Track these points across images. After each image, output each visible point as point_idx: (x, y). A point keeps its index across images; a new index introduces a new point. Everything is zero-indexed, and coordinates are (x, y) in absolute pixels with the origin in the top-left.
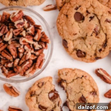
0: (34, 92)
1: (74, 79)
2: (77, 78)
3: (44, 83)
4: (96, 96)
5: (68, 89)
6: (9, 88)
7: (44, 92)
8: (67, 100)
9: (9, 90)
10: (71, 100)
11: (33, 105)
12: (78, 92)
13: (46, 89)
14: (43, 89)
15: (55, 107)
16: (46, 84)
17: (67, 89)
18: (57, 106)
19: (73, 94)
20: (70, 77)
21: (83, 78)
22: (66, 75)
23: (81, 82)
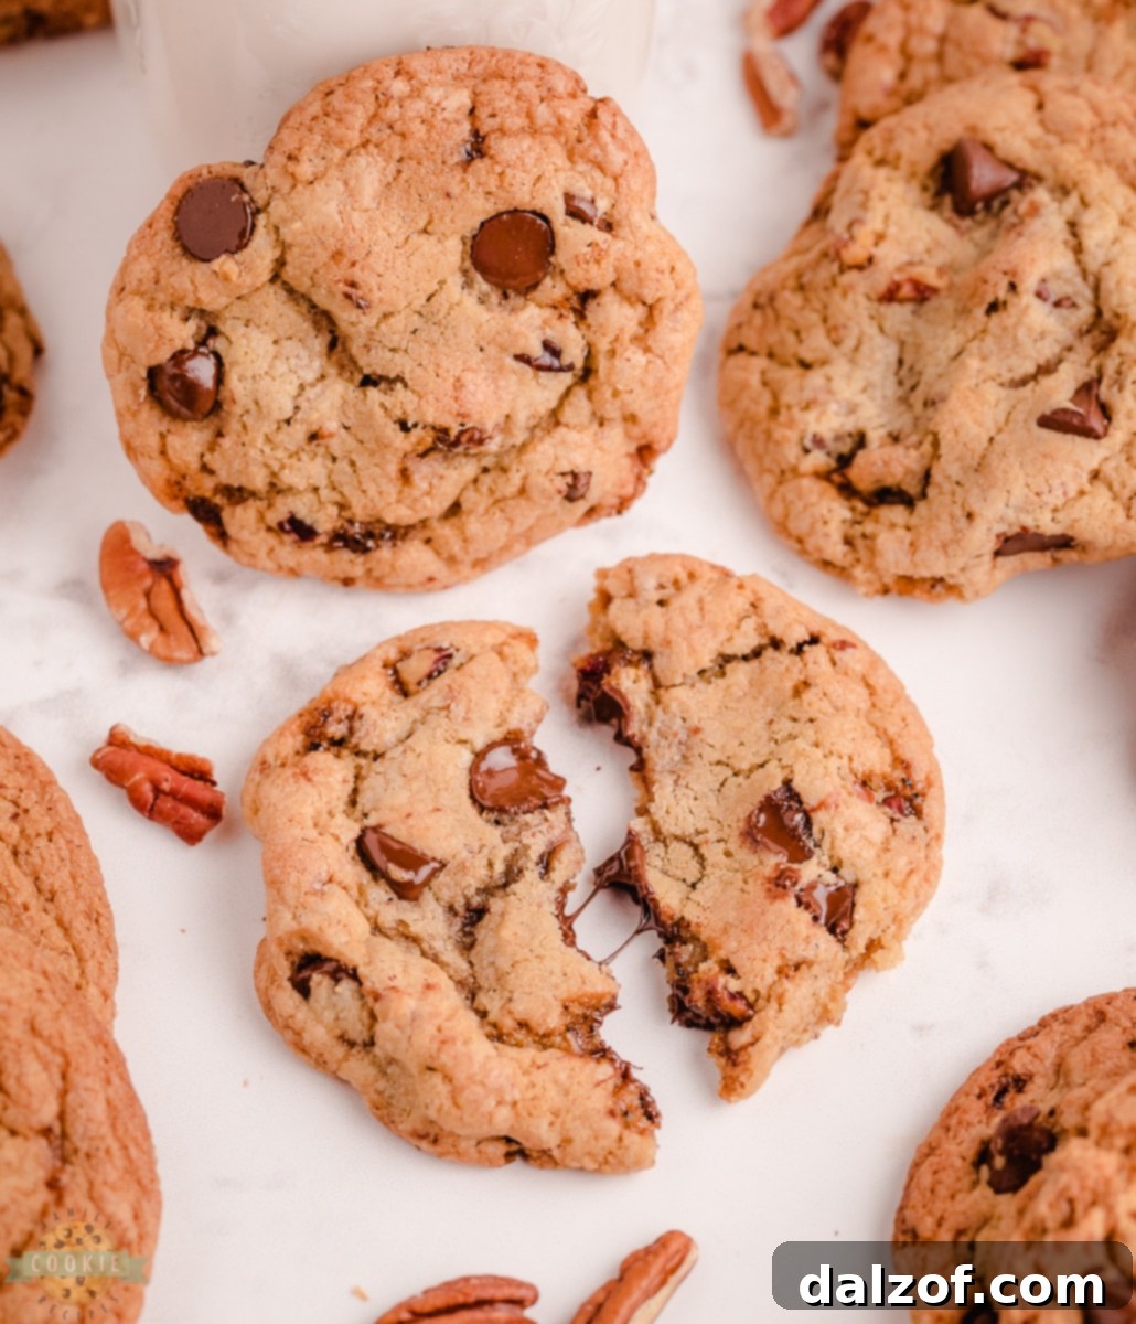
0: (342, 710)
1: (729, 650)
2: (757, 653)
3: (456, 661)
4: (908, 824)
5: (662, 735)
6: (143, 566)
7: (439, 732)
8: (639, 825)
9: (141, 577)
10: (668, 827)
11: (308, 811)
12: (745, 766)
13: (458, 710)
14: (437, 702)
15: (512, 875)
16: (473, 667)
17: (653, 736)
18: (532, 873)
19: (703, 778)
20: (694, 617)
21: (816, 654)
22: (661, 603)
23: (789, 685)
